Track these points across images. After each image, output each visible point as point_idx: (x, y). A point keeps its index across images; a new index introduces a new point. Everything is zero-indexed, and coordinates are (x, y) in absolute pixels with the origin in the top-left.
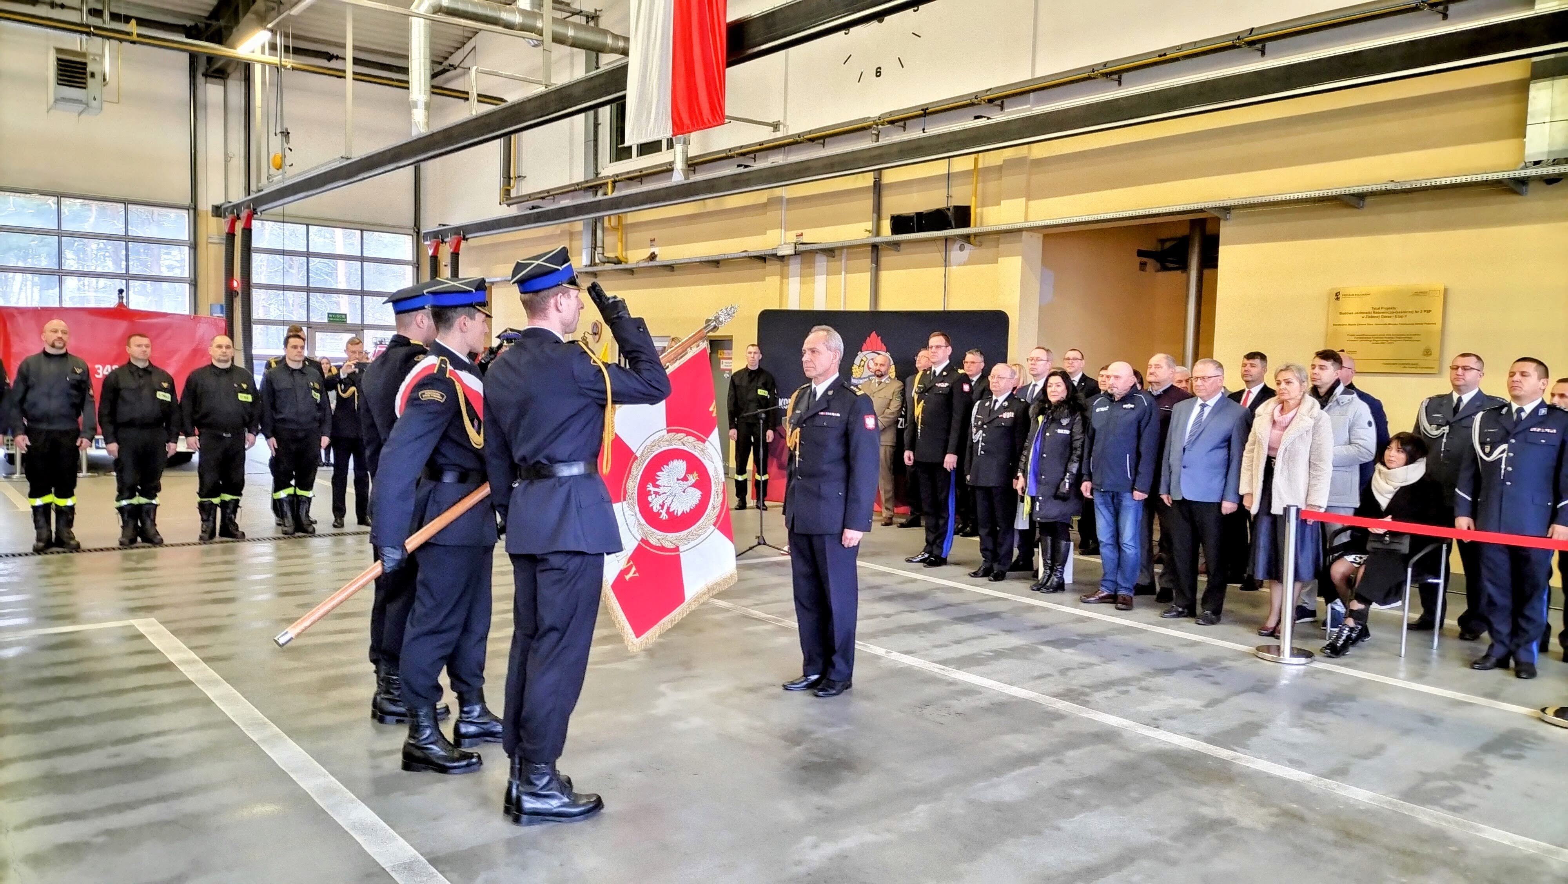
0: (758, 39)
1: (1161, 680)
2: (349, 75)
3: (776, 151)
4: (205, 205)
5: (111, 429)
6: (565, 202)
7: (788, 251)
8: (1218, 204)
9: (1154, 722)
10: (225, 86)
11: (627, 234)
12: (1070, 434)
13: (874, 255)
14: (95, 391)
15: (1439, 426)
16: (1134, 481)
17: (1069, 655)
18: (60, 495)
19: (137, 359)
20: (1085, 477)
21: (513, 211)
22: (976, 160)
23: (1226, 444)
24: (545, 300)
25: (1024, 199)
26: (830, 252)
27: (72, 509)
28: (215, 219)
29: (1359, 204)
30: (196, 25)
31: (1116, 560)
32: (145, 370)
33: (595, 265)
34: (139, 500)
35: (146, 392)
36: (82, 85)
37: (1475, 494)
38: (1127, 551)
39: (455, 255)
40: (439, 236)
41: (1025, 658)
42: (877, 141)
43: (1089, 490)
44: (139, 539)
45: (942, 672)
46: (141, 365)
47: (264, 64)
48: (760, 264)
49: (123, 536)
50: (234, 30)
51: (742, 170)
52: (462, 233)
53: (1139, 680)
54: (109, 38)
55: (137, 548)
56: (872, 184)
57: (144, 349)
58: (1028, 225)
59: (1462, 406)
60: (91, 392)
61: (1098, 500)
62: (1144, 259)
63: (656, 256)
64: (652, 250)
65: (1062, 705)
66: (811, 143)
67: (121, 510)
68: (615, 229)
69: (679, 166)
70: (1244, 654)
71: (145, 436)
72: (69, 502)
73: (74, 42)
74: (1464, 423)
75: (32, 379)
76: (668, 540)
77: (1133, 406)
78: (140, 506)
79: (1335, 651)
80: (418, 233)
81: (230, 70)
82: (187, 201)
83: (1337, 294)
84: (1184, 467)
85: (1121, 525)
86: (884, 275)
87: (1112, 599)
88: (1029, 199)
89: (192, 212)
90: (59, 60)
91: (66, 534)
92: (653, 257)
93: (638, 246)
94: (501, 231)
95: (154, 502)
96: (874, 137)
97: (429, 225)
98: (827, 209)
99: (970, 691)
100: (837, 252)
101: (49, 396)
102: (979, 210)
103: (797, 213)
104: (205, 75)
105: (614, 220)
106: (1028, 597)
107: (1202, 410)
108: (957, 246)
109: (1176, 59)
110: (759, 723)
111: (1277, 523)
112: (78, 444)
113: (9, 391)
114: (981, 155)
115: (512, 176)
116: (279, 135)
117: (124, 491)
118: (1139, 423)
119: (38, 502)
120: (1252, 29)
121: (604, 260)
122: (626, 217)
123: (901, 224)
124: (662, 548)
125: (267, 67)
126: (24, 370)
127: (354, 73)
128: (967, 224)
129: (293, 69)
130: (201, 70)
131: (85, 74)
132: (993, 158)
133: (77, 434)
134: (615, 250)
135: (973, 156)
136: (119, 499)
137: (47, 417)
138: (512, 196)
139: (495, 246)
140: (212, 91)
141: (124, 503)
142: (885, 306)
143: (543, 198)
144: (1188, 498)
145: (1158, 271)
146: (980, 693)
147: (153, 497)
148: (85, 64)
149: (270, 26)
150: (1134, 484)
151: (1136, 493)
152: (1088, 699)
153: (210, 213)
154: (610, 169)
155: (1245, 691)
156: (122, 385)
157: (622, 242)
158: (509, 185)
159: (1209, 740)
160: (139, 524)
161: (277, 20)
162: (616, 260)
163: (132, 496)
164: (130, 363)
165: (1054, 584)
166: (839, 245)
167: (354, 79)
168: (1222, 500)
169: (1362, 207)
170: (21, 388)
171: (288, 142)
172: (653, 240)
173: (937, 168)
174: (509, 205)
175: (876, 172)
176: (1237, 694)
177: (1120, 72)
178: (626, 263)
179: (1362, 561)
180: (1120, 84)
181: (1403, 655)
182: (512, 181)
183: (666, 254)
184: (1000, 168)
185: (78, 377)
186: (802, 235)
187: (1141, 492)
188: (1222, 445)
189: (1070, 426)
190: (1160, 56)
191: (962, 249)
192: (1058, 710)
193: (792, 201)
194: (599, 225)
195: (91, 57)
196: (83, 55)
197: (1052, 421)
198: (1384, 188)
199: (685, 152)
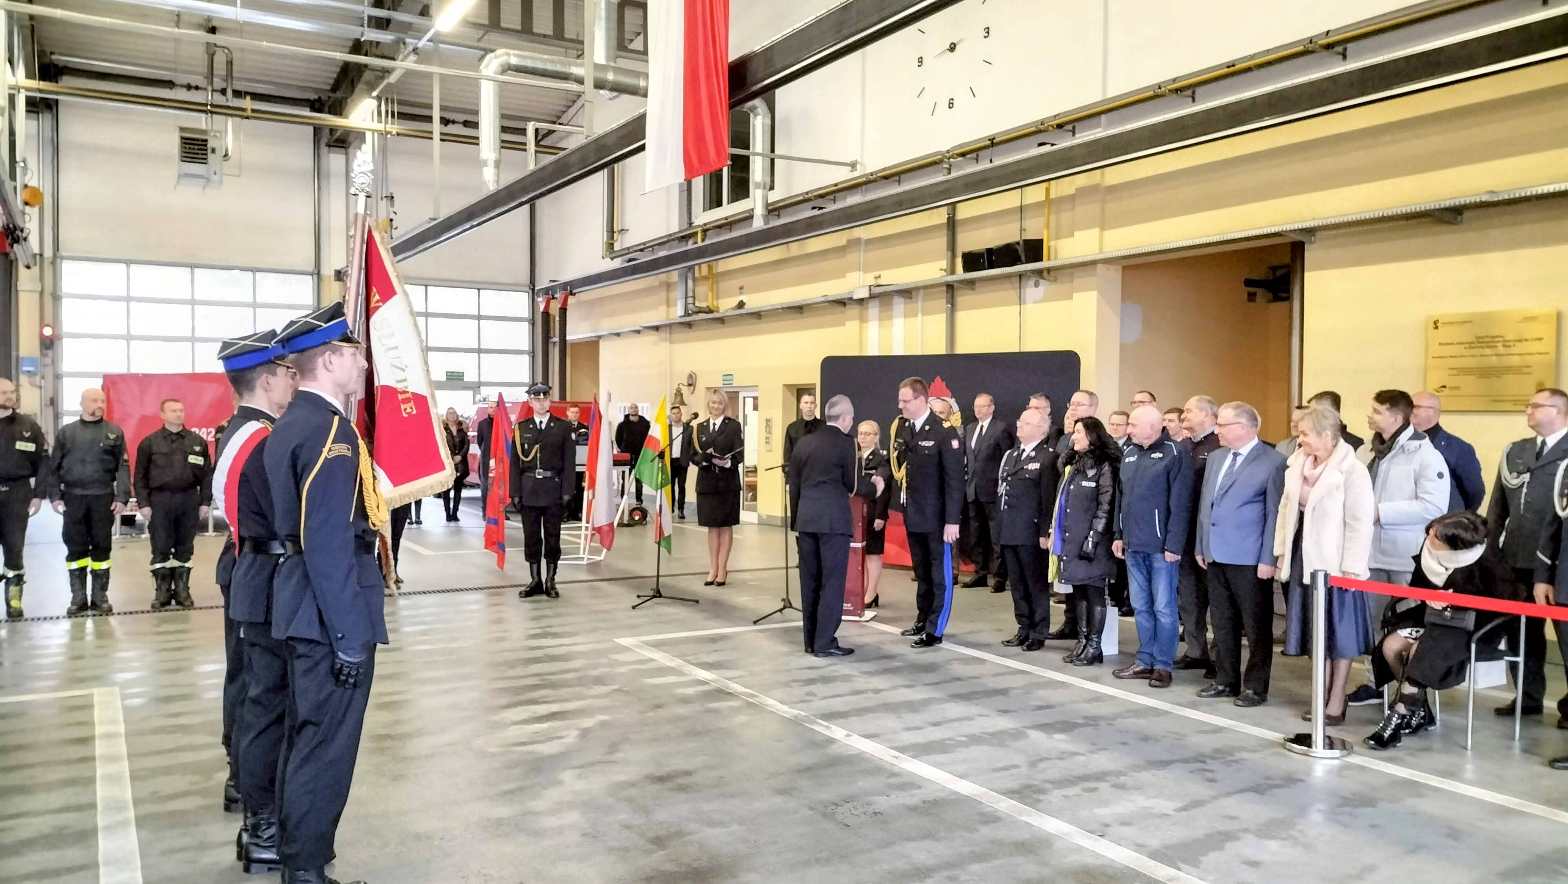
0: (759, 76)
1: (1145, 776)
2: (436, 136)
3: (854, 190)
4: (328, 271)
5: (145, 493)
6: (662, 253)
7: (864, 294)
8: (1300, 226)
9: (1102, 831)
10: (347, 154)
11: (718, 283)
12: (1097, 486)
13: (950, 295)
14: (130, 456)
15: (1520, 473)
16: (1165, 540)
17: (1060, 741)
18: (96, 559)
19: (171, 424)
20: (1117, 535)
21: (617, 263)
22: (1048, 190)
23: (1261, 498)
24: (312, 360)
25: (1097, 230)
26: (907, 293)
27: (107, 572)
28: (337, 282)
29: (1456, 219)
30: (320, 98)
31: (1152, 629)
32: (178, 434)
33: (689, 315)
34: (172, 563)
35: (178, 457)
36: (204, 160)
37: (1553, 557)
38: (1163, 620)
39: (563, 311)
40: (550, 293)
41: (1002, 745)
42: (949, 173)
43: (1120, 549)
44: (173, 602)
45: (894, 761)
46: (175, 429)
47: (373, 131)
48: (840, 309)
49: (156, 599)
50: (349, 100)
51: (816, 212)
52: (570, 288)
53: (1119, 773)
54: (232, 115)
55: (172, 610)
56: (945, 221)
57: (179, 414)
58: (1103, 256)
59: (1546, 450)
60: (126, 457)
61: (1129, 563)
62: (1252, 290)
63: (744, 304)
64: (741, 298)
65: (1005, 805)
66: (885, 181)
67: (155, 573)
68: (705, 278)
69: (759, 211)
70: (1272, 744)
71: (179, 498)
72: (103, 565)
73: (199, 121)
74: (1548, 469)
75: (69, 446)
77: (1161, 455)
78: (173, 569)
79: (1380, 742)
80: (533, 290)
81: (351, 139)
82: (311, 267)
83: (1436, 323)
84: (1213, 525)
85: (1154, 592)
86: (961, 316)
87: (1147, 674)
88: (1103, 228)
89: (315, 277)
90: (182, 138)
91: (100, 597)
92: (741, 305)
93: (729, 295)
94: (603, 284)
95: (187, 565)
96: (946, 171)
97: (542, 283)
98: (901, 250)
99: (910, 784)
100: (914, 293)
101: (83, 461)
102: (1052, 243)
103: (874, 254)
104: (329, 146)
105: (704, 268)
106: (1058, 670)
107: (1234, 459)
108: (1032, 282)
109: (1249, 70)
110: (638, 820)
111: (1307, 592)
112: (112, 508)
113: (47, 456)
114: (1053, 182)
115: (615, 229)
116: (385, 200)
117: (160, 554)
118: (1168, 473)
119: (75, 565)
120: (1328, 32)
121: (697, 310)
122: (717, 265)
123: (973, 261)
125: (376, 135)
126: (60, 437)
127: (442, 134)
128: (1039, 258)
129: (398, 134)
130: (324, 141)
131: (206, 150)
132: (1065, 187)
133: (112, 497)
134: (707, 300)
135: (1045, 185)
136: (153, 562)
137: (82, 484)
138: (615, 249)
139: (602, 300)
140: (335, 160)
141: (158, 566)
142: (962, 348)
143: (642, 250)
144: (1217, 560)
145: (1269, 301)
146: (920, 787)
147: (188, 559)
148: (206, 141)
149: (375, 94)
150: (1164, 544)
151: (1167, 553)
152: (1041, 797)
153: (333, 278)
154: (703, 217)
155: (1242, 791)
156: (154, 449)
157: (712, 291)
158: (613, 238)
159: (1156, 855)
160: (173, 587)
161: (381, 87)
162: (707, 310)
163: (165, 559)
164: (164, 428)
165: (1090, 655)
166: (913, 286)
167: (442, 140)
168: (1258, 562)
169: (1461, 222)
170: (59, 454)
171: (392, 206)
172: (741, 288)
173: (1009, 200)
174: (612, 259)
175: (950, 207)
176: (1229, 794)
177: (1193, 87)
178: (718, 312)
179: (1419, 635)
180: (1194, 100)
181: (1469, 747)
182: (615, 235)
183: (755, 301)
184: (1072, 198)
185: (112, 443)
186: (880, 277)
187: (1172, 552)
188: (1257, 499)
189: (1097, 479)
190: (1229, 67)
191: (1037, 285)
192: (997, 811)
193: (870, 242)
194: (690, 275)
195: (212, 134)
196: (205, 132)
197: (1080, 473)
198: (1478, 200)
199: (765, 198)
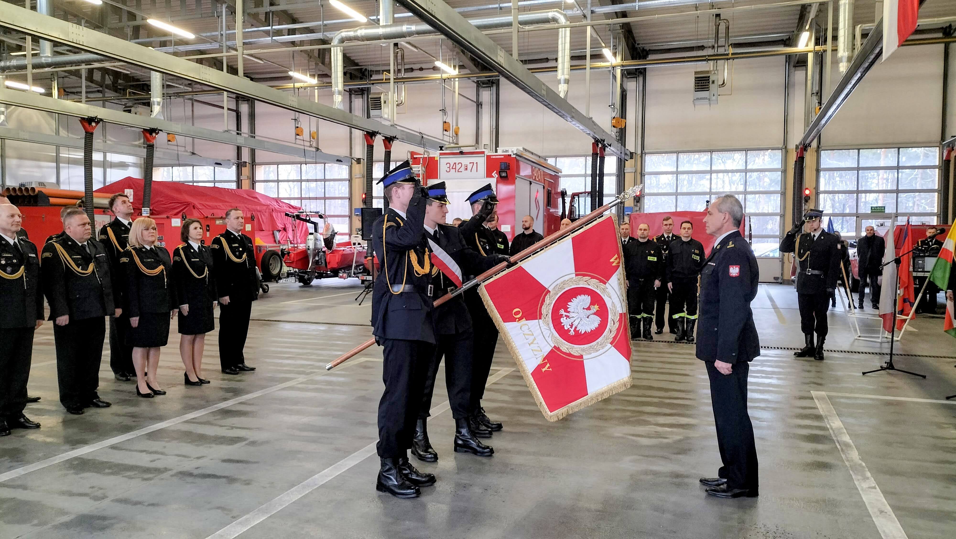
4: (792, 145)
10: (803, 70)
30: (789, 37)
36: (708, 89)
40: (950, 146)
47: (811, 52)
76: (575, 349)
80: (942, 145)
81: (802, 60)
82: (782, 145)
89: (783, 150)
90: (696, 78)
104: (795, 67)
116: (814, 96)
124: (570, 355)
125: (813, 54)
130: (792, 64)
131: (709, 82)
140: (798, 75)
148: (708, 77)
149: (807, 27)
161: (810, 20)
196: (707, 72)
